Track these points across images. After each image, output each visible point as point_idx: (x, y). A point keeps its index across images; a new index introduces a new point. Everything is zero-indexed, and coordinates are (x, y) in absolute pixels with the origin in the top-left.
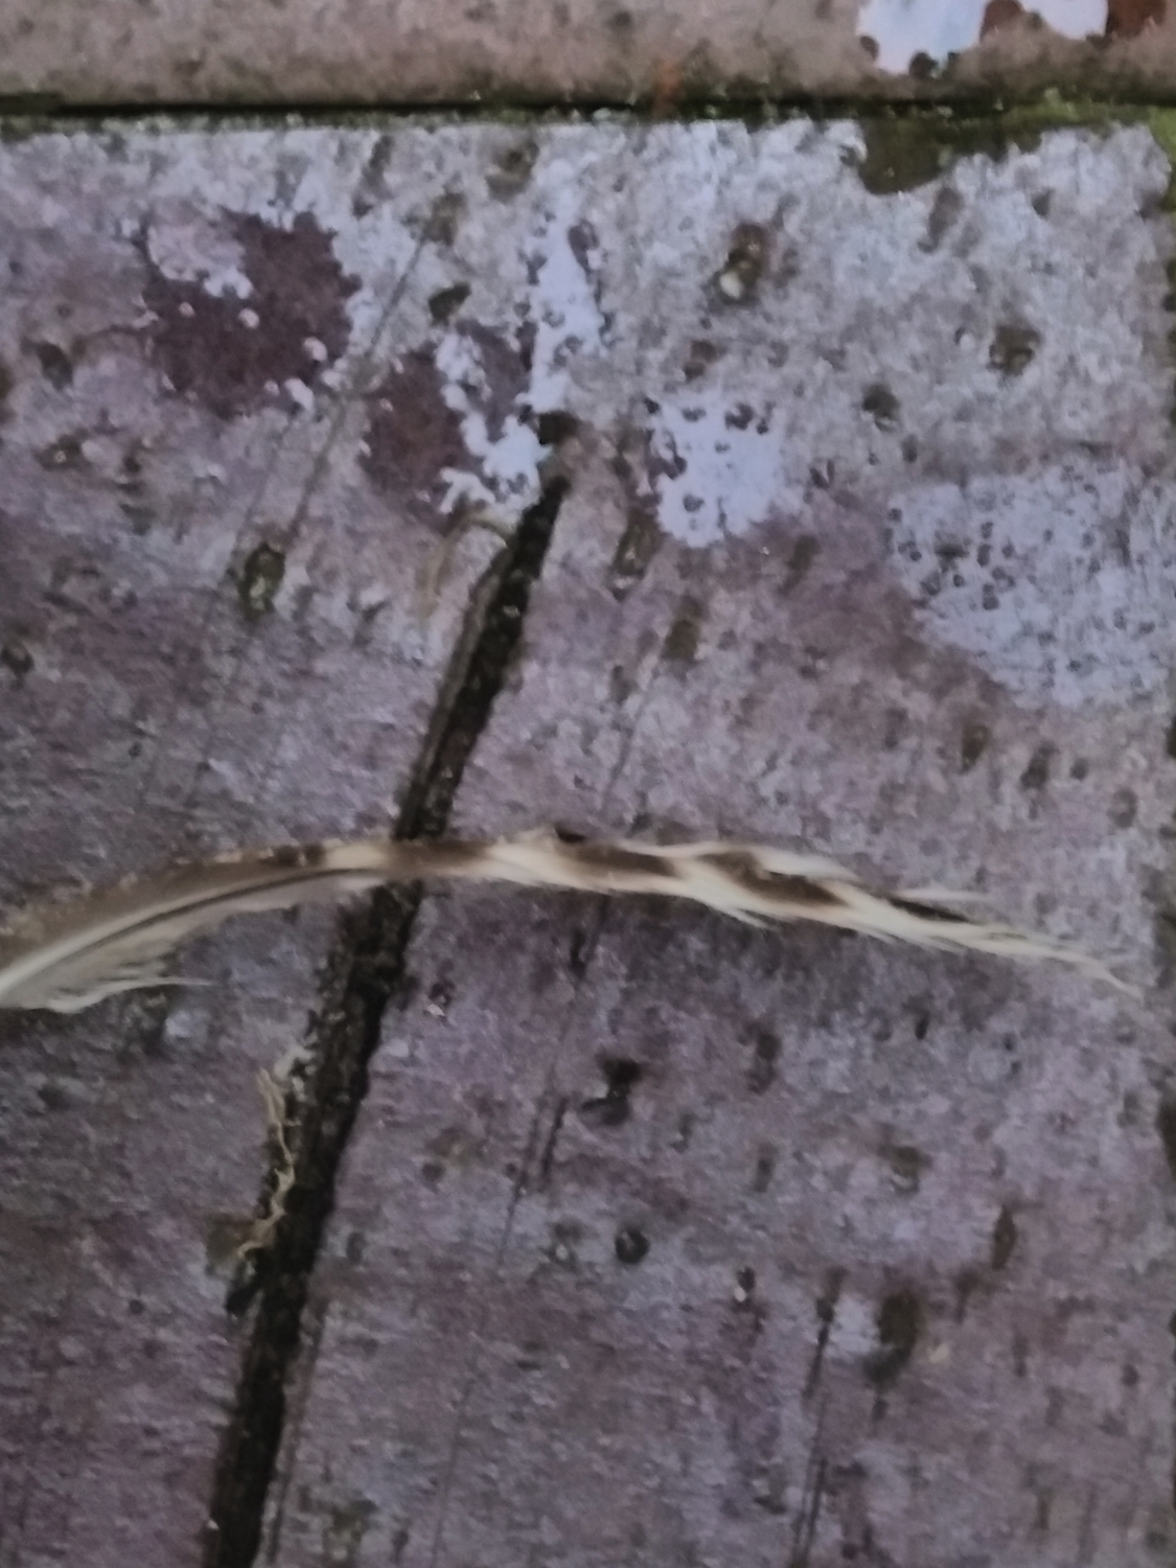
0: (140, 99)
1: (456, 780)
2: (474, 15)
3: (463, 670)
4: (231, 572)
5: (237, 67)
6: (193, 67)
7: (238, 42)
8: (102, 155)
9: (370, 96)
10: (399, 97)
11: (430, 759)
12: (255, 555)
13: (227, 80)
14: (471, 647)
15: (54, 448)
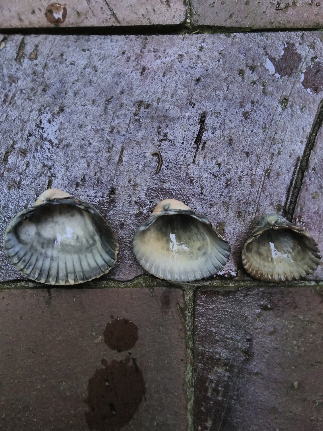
0: (264, 28)
1: (316, 135)
2: (316, 15)
3: (317, 117)
4: (280, 102)
5: (280, 23)
6: (273, 23)
7: (279, 19)
8: (259, 36)
9: (300, 27)
10: (305, 27)
11: (312, 132)
12: (283, 100)
13: (278, 25)
14: (318, 114)
15: (251, 83)
